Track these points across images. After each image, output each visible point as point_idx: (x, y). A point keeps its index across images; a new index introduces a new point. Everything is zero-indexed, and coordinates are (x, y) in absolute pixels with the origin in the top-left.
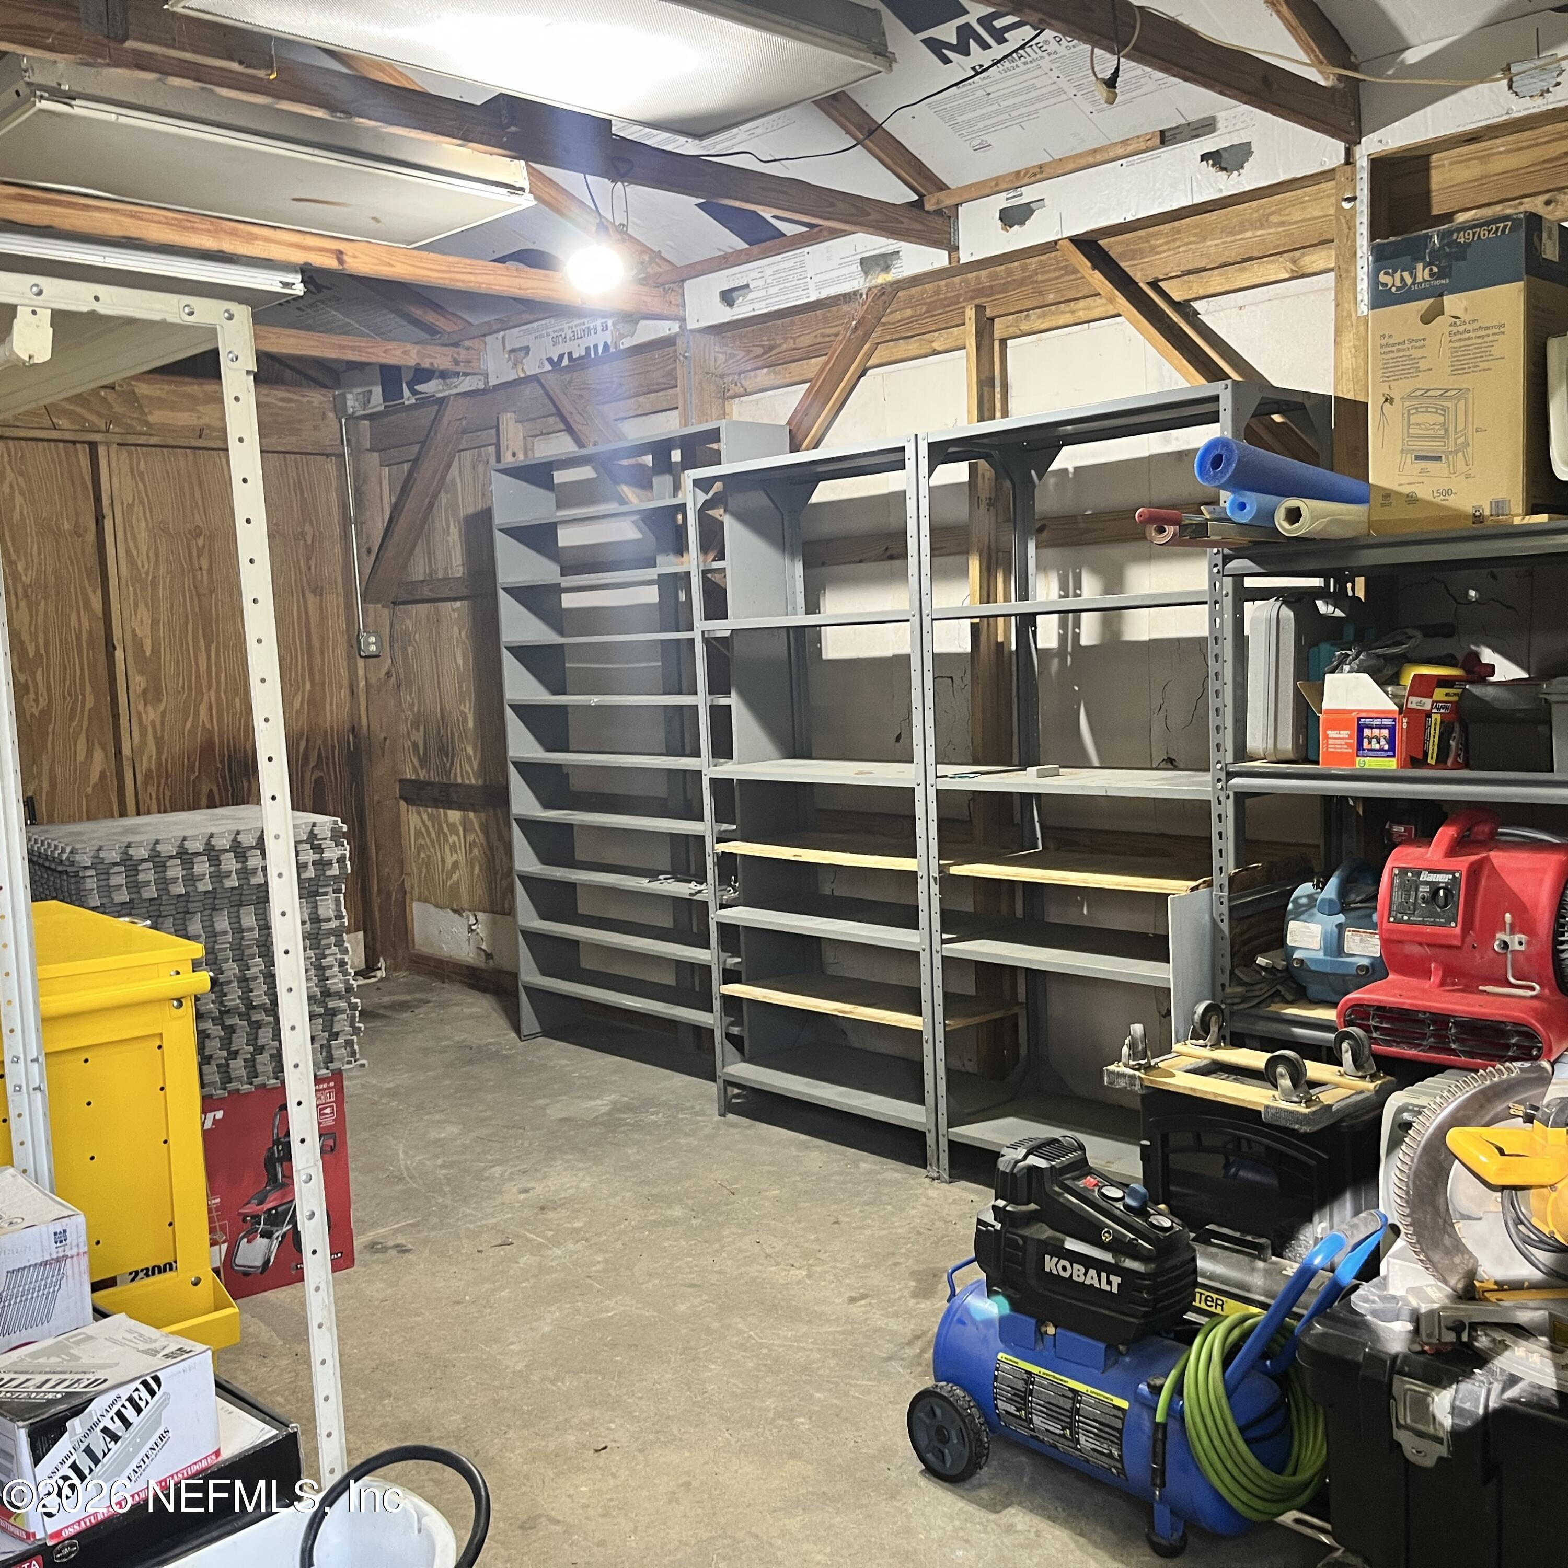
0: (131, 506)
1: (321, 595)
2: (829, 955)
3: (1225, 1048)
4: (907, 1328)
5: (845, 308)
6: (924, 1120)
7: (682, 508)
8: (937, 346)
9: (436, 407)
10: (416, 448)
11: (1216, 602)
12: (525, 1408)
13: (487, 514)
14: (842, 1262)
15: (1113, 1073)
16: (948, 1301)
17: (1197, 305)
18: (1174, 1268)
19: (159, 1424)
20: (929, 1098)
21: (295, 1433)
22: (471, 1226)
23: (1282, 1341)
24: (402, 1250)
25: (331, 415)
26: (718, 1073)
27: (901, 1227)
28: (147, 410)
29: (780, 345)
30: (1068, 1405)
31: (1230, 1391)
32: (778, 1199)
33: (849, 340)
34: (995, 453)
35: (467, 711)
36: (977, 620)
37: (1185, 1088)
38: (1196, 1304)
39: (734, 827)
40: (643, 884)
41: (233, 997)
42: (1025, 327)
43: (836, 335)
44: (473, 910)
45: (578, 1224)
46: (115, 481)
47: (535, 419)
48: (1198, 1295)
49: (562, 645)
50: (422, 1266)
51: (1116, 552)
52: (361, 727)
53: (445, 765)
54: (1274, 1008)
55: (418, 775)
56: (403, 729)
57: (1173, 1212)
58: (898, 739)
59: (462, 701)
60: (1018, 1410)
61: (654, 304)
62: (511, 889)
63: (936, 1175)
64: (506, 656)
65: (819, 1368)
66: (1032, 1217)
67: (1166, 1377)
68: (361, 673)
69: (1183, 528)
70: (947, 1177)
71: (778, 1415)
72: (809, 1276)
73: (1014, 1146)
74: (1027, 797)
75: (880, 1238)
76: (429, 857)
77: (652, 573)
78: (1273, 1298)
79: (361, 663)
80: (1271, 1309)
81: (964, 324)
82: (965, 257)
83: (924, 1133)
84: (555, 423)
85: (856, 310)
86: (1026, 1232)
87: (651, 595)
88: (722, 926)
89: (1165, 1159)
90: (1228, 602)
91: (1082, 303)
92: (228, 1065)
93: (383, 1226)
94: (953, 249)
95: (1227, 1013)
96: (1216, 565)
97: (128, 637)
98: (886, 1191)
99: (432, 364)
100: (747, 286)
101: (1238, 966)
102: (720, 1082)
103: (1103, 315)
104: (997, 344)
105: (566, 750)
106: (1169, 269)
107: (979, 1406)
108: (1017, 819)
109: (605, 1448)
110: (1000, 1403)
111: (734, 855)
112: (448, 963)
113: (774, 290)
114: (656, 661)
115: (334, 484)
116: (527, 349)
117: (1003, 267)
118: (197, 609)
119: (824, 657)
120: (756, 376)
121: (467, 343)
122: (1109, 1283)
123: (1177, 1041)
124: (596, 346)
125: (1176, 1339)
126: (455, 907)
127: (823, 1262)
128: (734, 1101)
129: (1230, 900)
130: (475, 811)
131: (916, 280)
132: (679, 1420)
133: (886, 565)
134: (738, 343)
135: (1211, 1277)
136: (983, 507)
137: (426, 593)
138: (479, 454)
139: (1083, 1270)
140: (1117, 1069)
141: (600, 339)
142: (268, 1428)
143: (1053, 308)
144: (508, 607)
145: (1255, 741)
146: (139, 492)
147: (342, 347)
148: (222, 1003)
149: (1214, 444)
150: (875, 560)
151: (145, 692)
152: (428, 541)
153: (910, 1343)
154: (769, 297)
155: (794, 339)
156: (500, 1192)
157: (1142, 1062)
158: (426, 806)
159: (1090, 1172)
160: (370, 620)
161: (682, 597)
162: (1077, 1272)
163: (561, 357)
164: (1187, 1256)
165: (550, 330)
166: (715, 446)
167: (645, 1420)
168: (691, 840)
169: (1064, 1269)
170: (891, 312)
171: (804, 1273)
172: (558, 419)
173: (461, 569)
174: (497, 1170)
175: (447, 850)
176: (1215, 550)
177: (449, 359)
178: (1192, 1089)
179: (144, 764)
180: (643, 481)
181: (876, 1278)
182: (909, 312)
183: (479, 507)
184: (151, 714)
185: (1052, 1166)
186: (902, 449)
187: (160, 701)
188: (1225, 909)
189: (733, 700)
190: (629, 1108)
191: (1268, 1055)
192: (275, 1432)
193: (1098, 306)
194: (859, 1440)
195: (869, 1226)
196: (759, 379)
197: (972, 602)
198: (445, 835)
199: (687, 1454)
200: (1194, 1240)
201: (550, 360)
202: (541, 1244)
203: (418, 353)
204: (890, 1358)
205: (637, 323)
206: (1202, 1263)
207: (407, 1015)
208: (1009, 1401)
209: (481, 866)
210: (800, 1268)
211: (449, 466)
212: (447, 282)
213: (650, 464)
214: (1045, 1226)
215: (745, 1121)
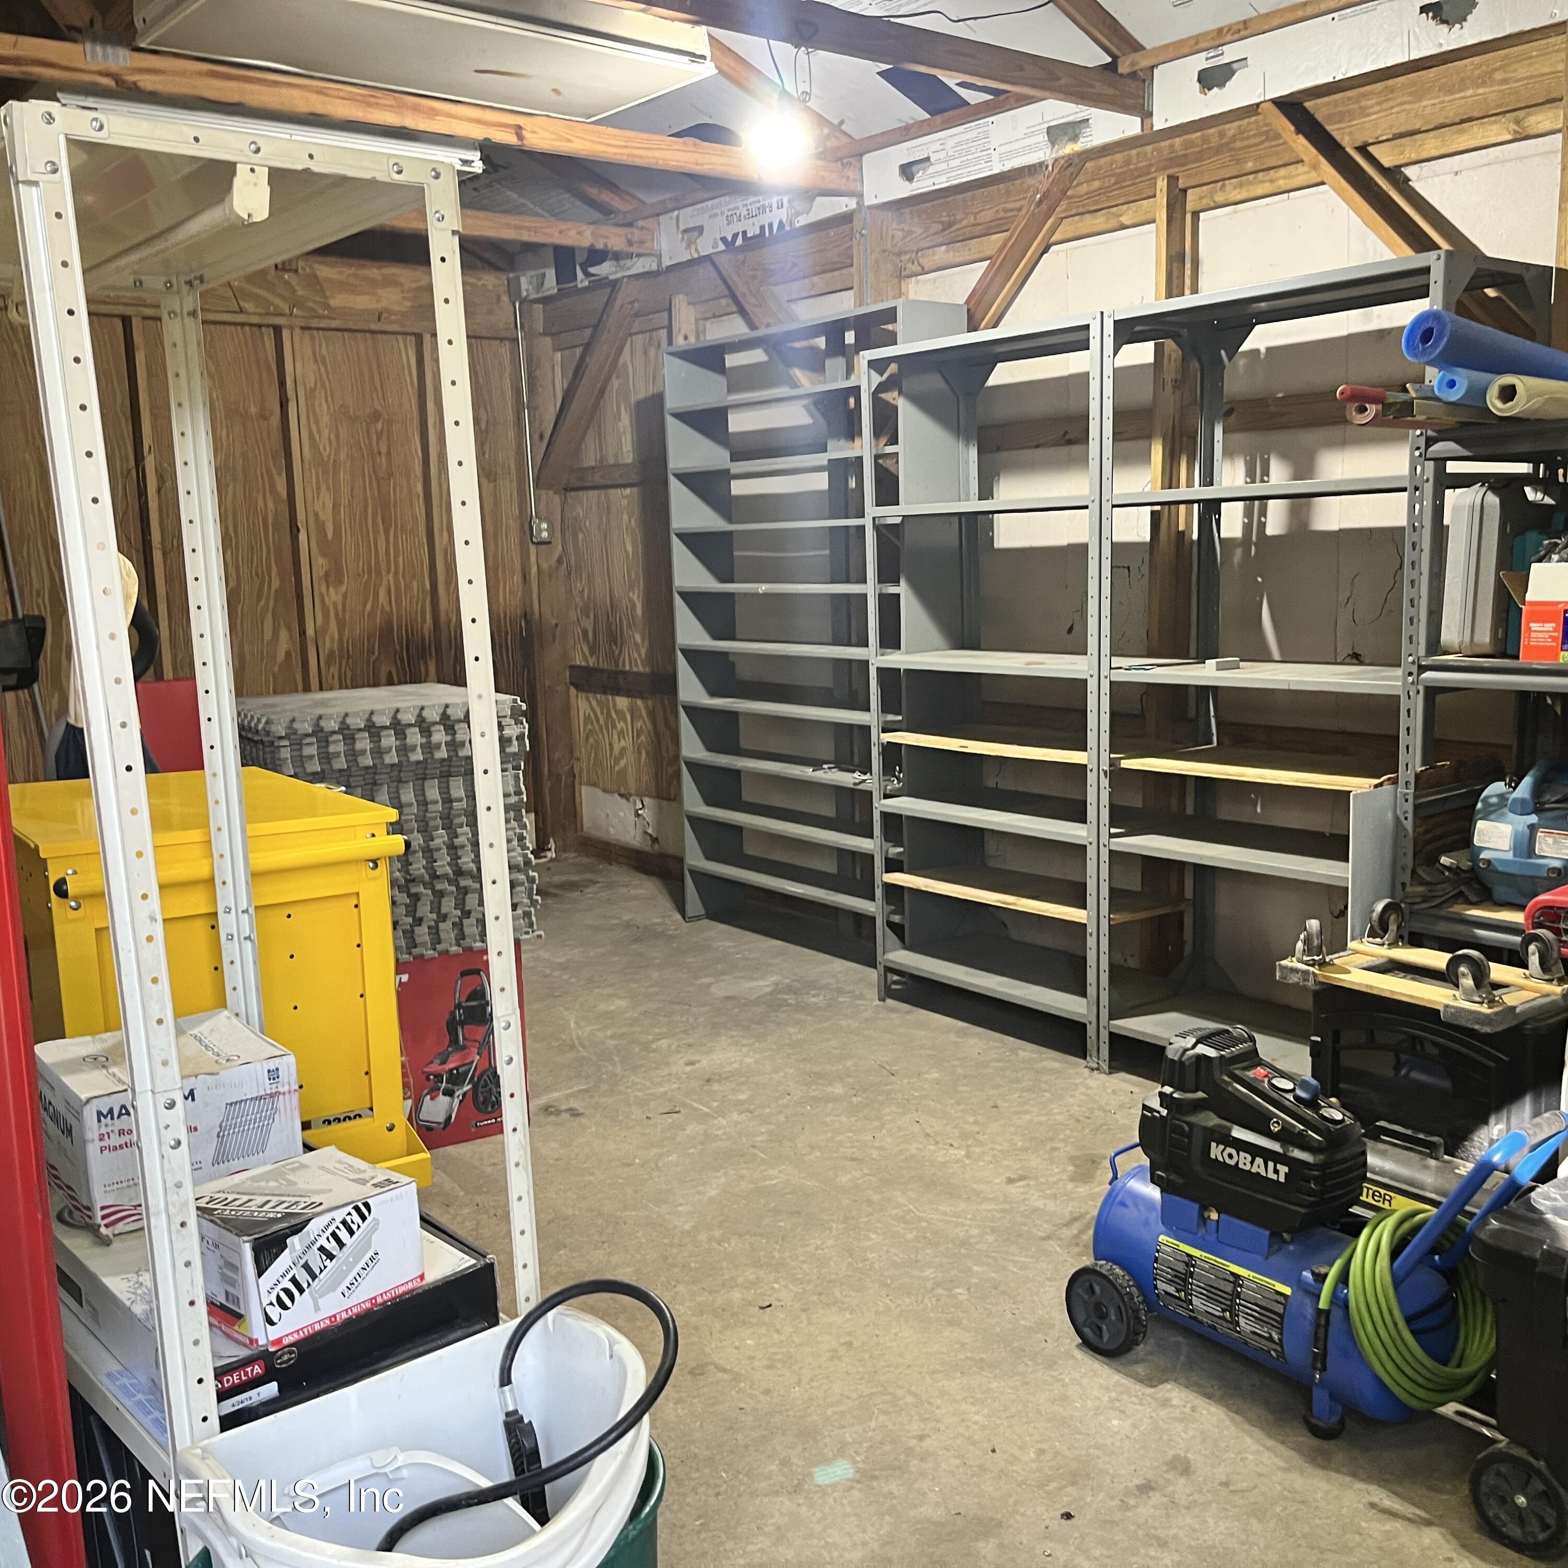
0: (313, 390)
1: (495, 481)
2: (991, 847)
3: (1403, 947)
4: (1066, 1210)
5: (1030, 181)
6: (1085, 1012)
7: (855, 391)
8: (1125, 220)
9: (609, 290)
10: (588, 332)
11: (1417, 489)
12: (693, 1265)
13: (658, 400)
14: (1000, 1144)
15: (1286, 967)
16: (1110, 1183)
17: (1409, 171)
18: (1345, 1160)
19: (370, 1247)
20: (1091, 990)
21: (492, 1264)
22: (640, 1094)
23: (1452, 1237)
24: (574, 1113)
25: (505, 298)
26: (879, 959)
27: (1060, 1113)
28: (328, 294)
29: (961, 220)
30: (1229, 1288)
31: (1397, 1282)
32: (937, 1082)
33: (1033, 214)
34: (1184, 332)
35: (635, 597)
36: (1158, 508)
37: (1360, 984)
38: (1363, 1198)
39: (900, 718)
40: (808, 772)
41: (418, 866)
42: (1220, 198)
43: (1019, 209)
44: (641, 795)
45: (742, 1097)
46: (299, 365)
47: (708, 301)
48: (1365, 1190)
49: (730, 534)
50: (593, 1129)
51: (1306, 437)
52: (533, 612)
53: (613, 652)
54: (1457, 908)
55: (587, 661)
56: (573, 616)
57: (1344, 1106)
58: (1070, 630)
59: (631, 588)
60: (1178, 1291)
61: (833, 180)
62: (678, 775)
63: (1095, 1066)
64: (676, 543)
65: (977, 1243)
66: (1198, 1106)
67: (1331, 1265)
68: (533, 558)
69: (1387, 406)
70: (1106, 1068)
71: (937, 1285)
72: (968, 1156)
73: (1183, 1035)
74: (1203, 691)
75: (1040, 1123)
76: (597, 742)
77: (821, 459)
78: (1444, 1195)
79: (533, 549)
80: (1442, 1207)
81: (1154, 196)
82: (1159, 124)
83: (1085, 1025)
84: (727, 305)
85: (1041, 183)
86: (1192, 1119)
87: (821, 482)
88: (884, 815)
89: (1336, 1054)
90: (1429, 488)
91: (1282, 172)
92: (413, 931)
93: (556, 1090)
94: (1146, 114)
95: (1406, 912)
96: (1418, 448)
97: (312, 521)
98: (1044, 1078)
99: (606, 245)
100: (927, 159)
101: (1420, 865)
102: (881, 968)
103: (1305, 184)
104: (1189, 217)
105: (733, 638)
106: (1379, 132)
107: (1138, 1286)
108: (1192, 713)
109: (770, 1306)
110: (1159, 1283)
111: (899, 745)
112: (615, 845)
113: (956, 162)
114: (825, 549)
115: (508, 369)
116: (700, 230)
117: (1199, 134)
118: (376, 493)
119: (996, 545)
120: (934, 254)
121: (641, 223)
122: (1276, 1172)
123: (1353, 939)
124: (771, 225)
125: (1341, 1230)
126: (622, 792)
127: (980, 1143)
128: (893, 987)
129: (1416, 797)
130: (642, 698)
131: (1105, 150)
132: (842, 1284)
133: (1064, 450)
134: (916, 220)
135: (1382, 1173)
136: (1169, 388)
137: (597, 479)
138: (651, 339)
139: (1249, 1158)
140: (1290, 965)
141: (777, 216)
142: (467, 1257)
143: (1251, 177)
144: (678, 492)
145: (1450, 634)
146: (321, 376)
147: (517, 227)
148: (407, 872)
149: (1423, 318)
150: (1053, 445)
151: (327, 574)
152: (599, 427)
153: (1068, 1224)
154: (952, 169)
155: (975, 214)
156: (667, 1064)
157: (1316, 958)
158: (595, 692)
159: (1261, 1063)
160: (542, 506)
161: (852, 484)
162: (1244, 1160)
163: (735, 236)
164: (1358, 1149)
165: (725, 209)
166: (890, 327)
167: (809, 1282)
168: (856, 730)
169: (1230, 1156)
170: (1078, 185)
171: (963, 1153)
172: (730, 301)
173: (631, 454)
174: (664, 1043)
175: (616, 737)
176: (1418, 432)
177: (623, 239)
178: (1367, 986)
179: (329, 643)
180: (816, 363)
181: (1035, 1162)
182: (1096, 184)
183: (650, 393)
184: (334, 596)
185: (1222, 1056)
186: (1087, 327)
187: (342, 583)
188: (1409, 807)
189: (902, 589)
190: (789, 989)
191: (1450, 956)
192: (473, 1261)
193: (1301, 174)
194: (1016, 1312)
195: (1028, 1112)
196: (937, 257)
197: (1154, 488)
198: (613, 720)
199: (848, 1316)
200: (1365, 1135)
201: (724, 240)
202: (707, 1114)
203: (592, 234)
204: (1047, 1238)
205: (813, 200)
206: (1371, 1160)
207: (576, 894)
208: (1170, 1282)
209: (647, 752)
210: (958, 1148)
211: (621, 349)
212: (625, 157)
213: (823, 346)
214: (1212, 1115)
215: (905, 1007)
